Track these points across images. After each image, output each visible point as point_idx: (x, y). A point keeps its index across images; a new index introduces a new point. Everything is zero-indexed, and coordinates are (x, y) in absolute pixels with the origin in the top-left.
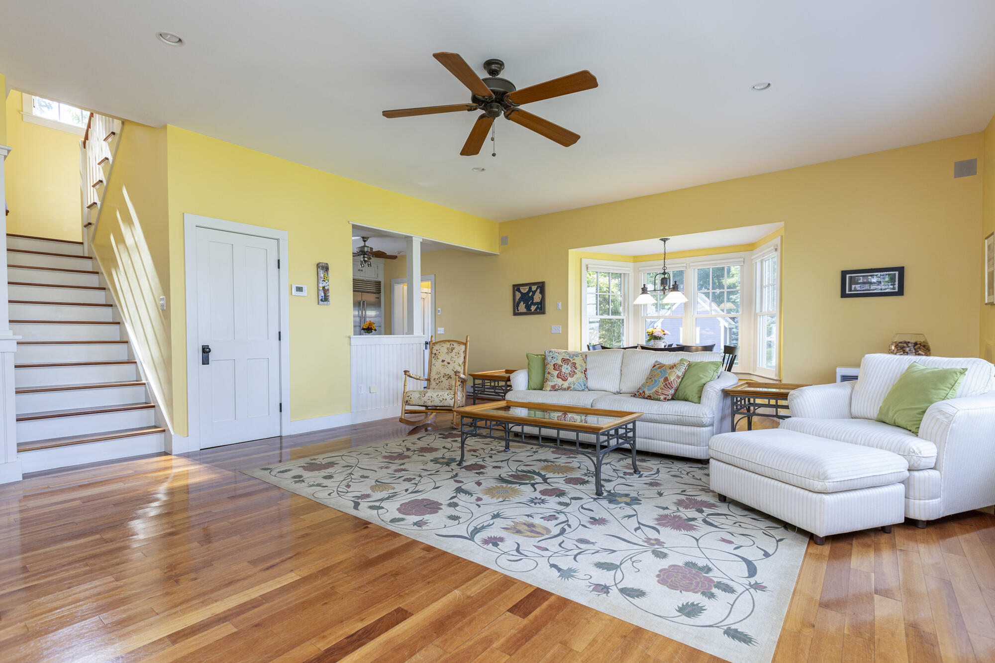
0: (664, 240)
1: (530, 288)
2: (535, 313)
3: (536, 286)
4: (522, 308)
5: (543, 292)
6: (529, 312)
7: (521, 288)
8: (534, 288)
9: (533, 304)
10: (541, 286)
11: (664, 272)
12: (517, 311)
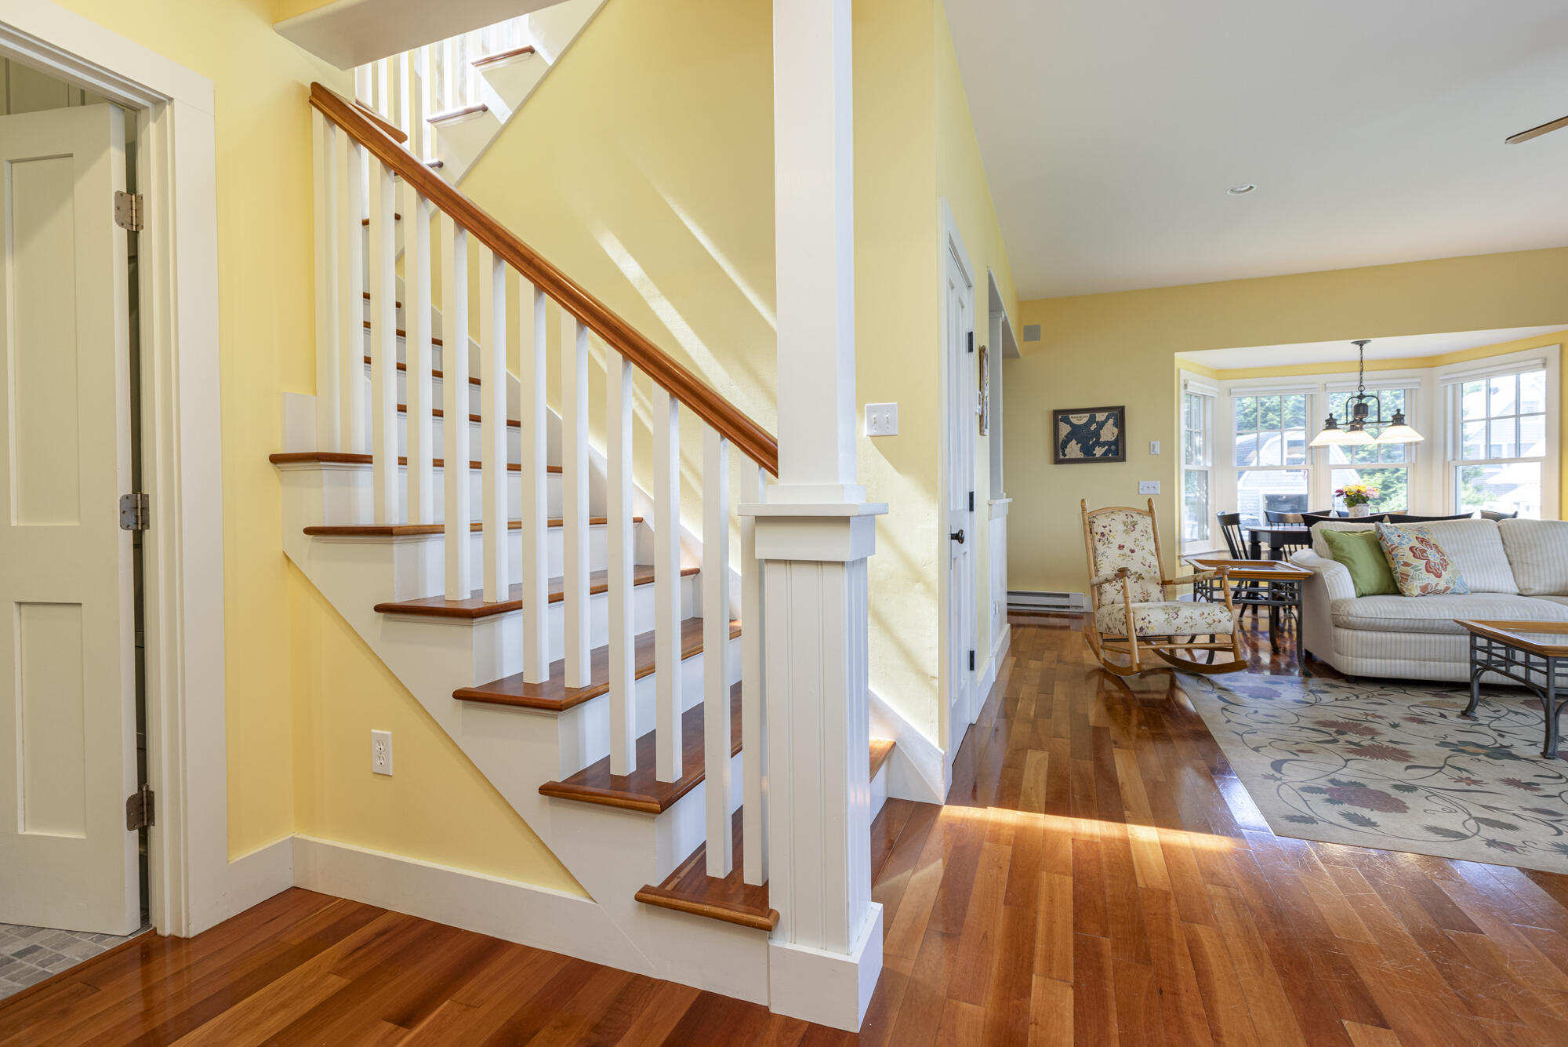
0: (1361, 344)
1: (1092, 420)
2: (1104, 459)
3: (1107, 414)
4: (1074, 450)
5: (1120, 423)
6: (1088, 457)
7: (1070, 416)
8: (1101, 417)
9: (1098, 443)
10: (1119, 415)
11: (1361, 394)
12: (1061, 457)
